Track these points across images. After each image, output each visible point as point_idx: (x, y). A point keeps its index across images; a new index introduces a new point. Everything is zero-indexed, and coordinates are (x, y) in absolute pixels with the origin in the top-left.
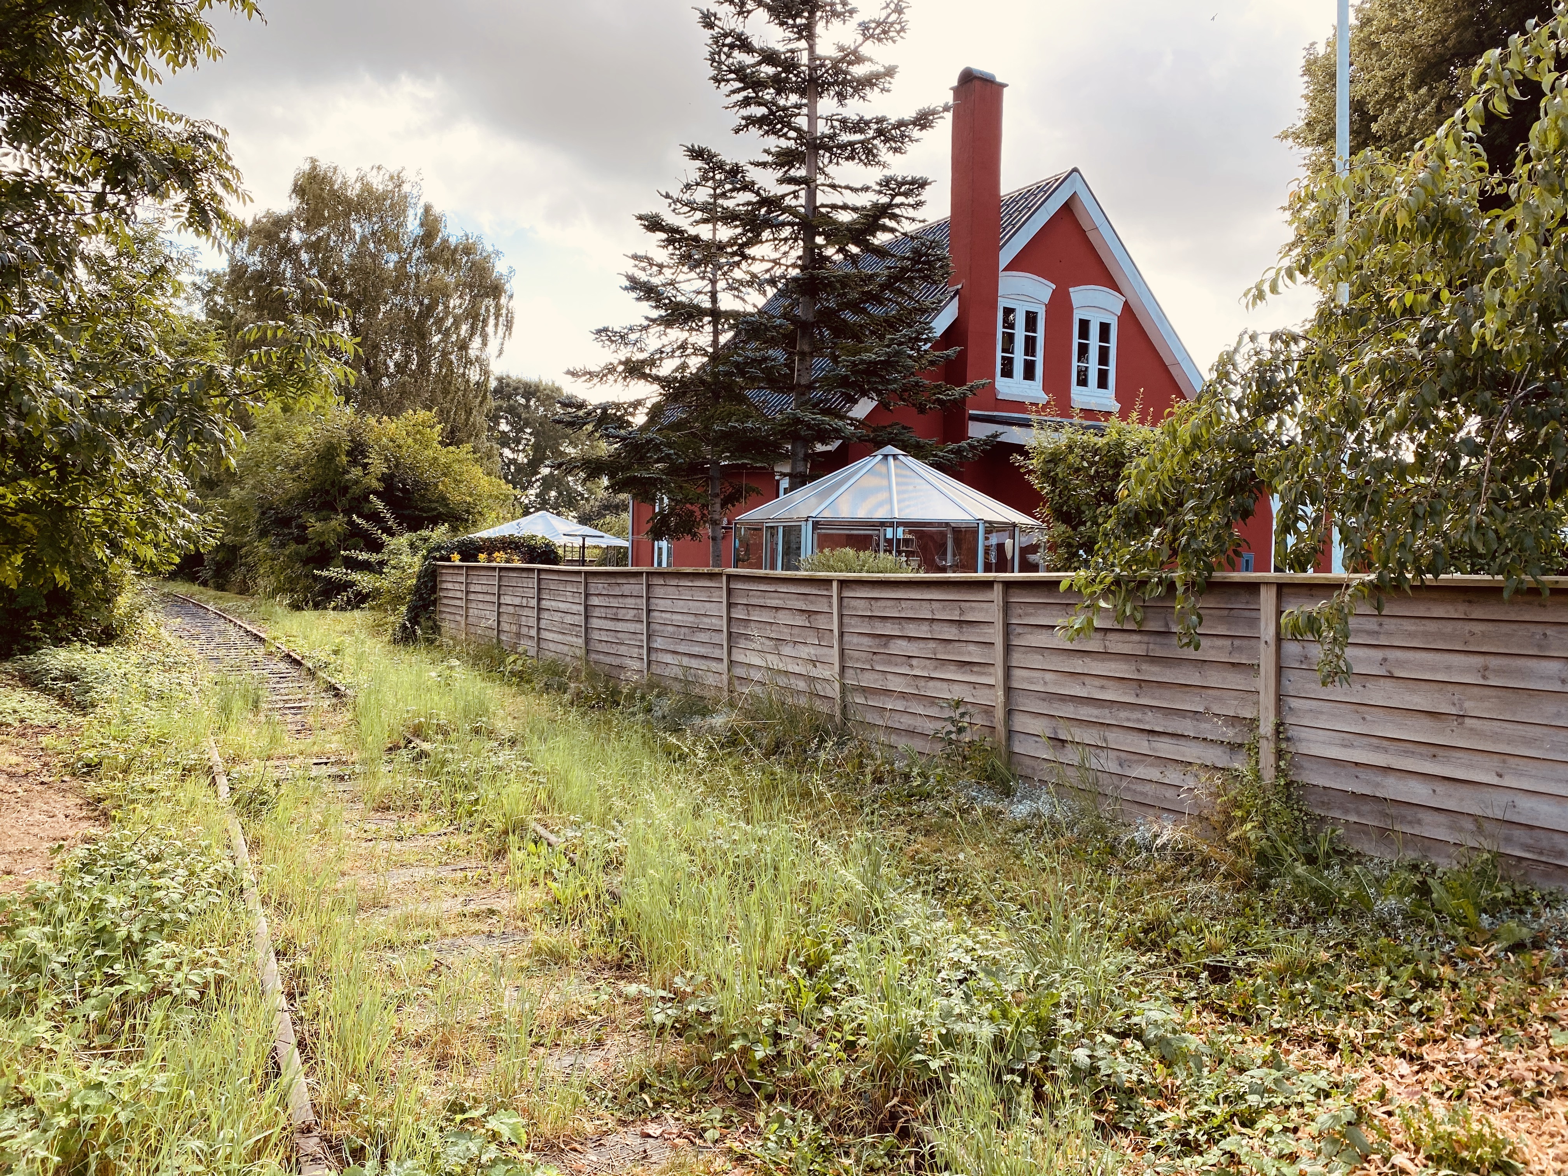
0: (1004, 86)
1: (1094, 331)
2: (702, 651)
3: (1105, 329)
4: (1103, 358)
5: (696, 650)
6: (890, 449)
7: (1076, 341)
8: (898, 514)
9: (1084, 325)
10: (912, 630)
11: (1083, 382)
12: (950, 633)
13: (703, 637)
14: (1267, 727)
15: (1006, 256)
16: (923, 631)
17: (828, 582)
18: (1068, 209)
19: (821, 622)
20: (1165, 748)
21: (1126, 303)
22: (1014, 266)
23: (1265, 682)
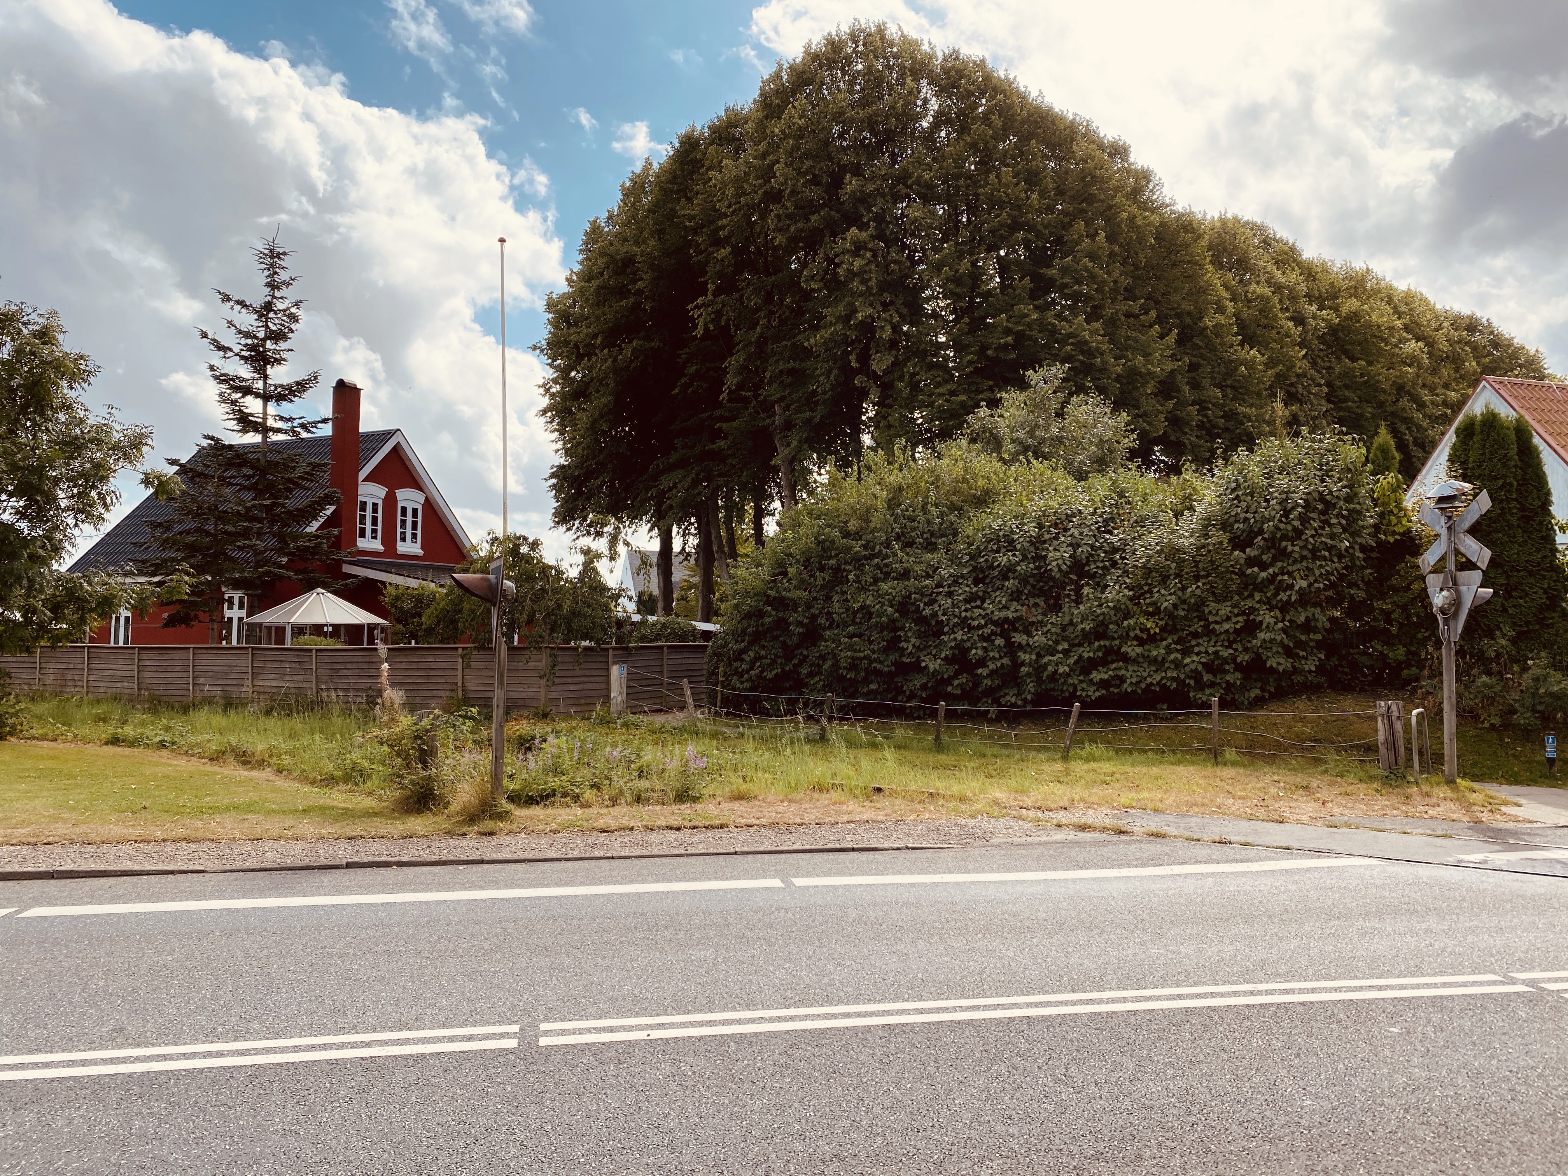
0: (360, 390)
1: (409, 513)
2: (235, 682)
3: (415, 511)
4: (414, 527)
5: (229, 682)
6: (320, 590)
7: (399, 518)
8: (330, 621)
9: (404, 509)
10: (349, 666)
11: (403, 539)
12: (365, 666)
13: (234, 676)
14: (460, 684)
15: (362, 475)
16: (354, 666)
17: (310, 650)
18: (397, 449)
19: (306, 666)
20: (434, 693)
21: (427, 498)
22: (366, 480)
23: (460, 673)
